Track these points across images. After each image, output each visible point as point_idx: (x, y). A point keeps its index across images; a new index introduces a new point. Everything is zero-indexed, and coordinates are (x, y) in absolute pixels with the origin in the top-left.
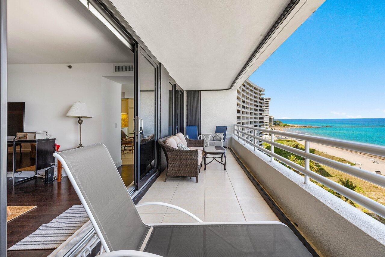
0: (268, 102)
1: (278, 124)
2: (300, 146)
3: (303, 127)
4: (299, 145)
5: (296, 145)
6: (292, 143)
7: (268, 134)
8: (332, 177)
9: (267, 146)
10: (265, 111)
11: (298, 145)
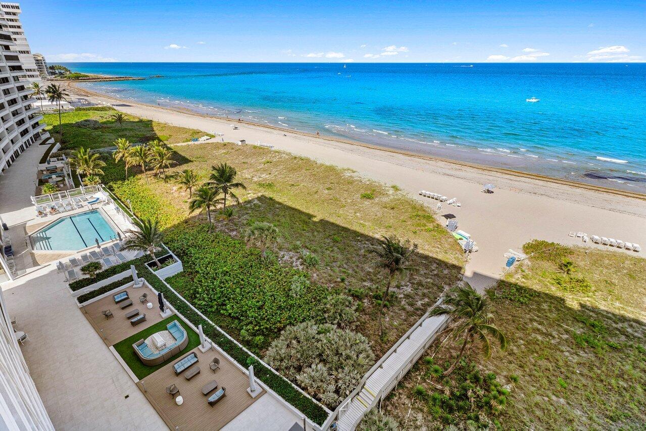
0: (14, 14)
1: (61, 74)
2: (126, 118)
3: (117, 78)
4: (123, 116)
5: (117, 116)
6: (107, 112)
7: (45, 99)
8: (192, 162)
9: (54, 126)
10: (15, 40)
11: (121, 115)
